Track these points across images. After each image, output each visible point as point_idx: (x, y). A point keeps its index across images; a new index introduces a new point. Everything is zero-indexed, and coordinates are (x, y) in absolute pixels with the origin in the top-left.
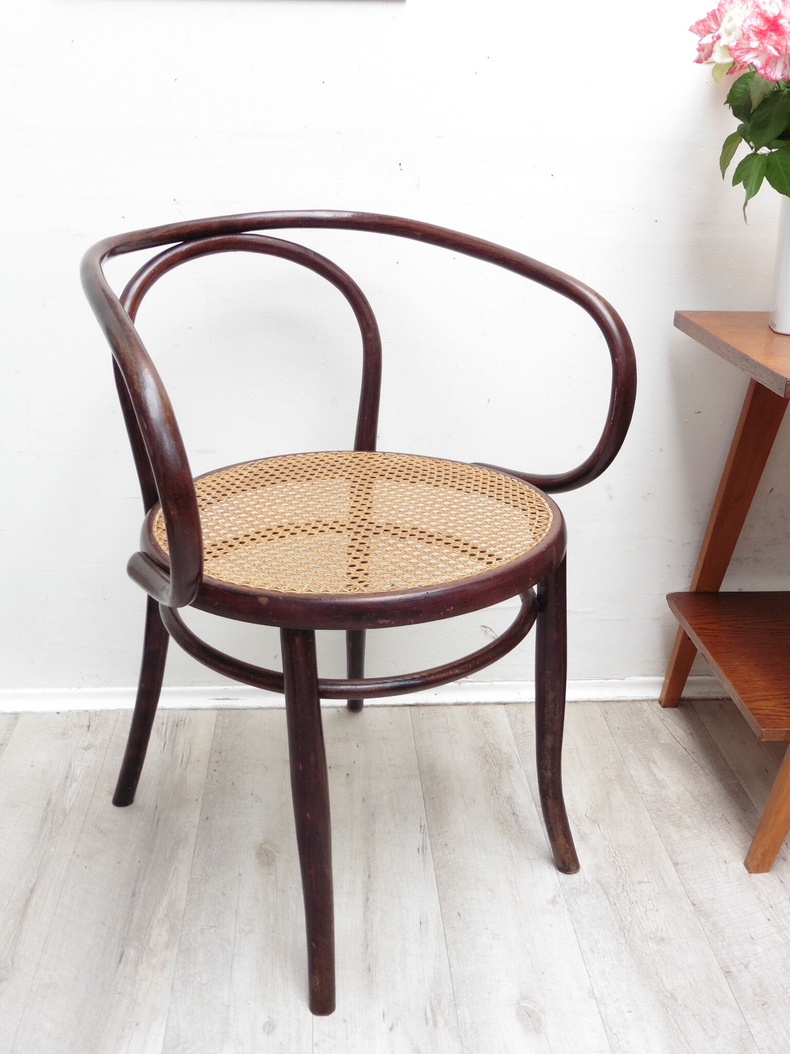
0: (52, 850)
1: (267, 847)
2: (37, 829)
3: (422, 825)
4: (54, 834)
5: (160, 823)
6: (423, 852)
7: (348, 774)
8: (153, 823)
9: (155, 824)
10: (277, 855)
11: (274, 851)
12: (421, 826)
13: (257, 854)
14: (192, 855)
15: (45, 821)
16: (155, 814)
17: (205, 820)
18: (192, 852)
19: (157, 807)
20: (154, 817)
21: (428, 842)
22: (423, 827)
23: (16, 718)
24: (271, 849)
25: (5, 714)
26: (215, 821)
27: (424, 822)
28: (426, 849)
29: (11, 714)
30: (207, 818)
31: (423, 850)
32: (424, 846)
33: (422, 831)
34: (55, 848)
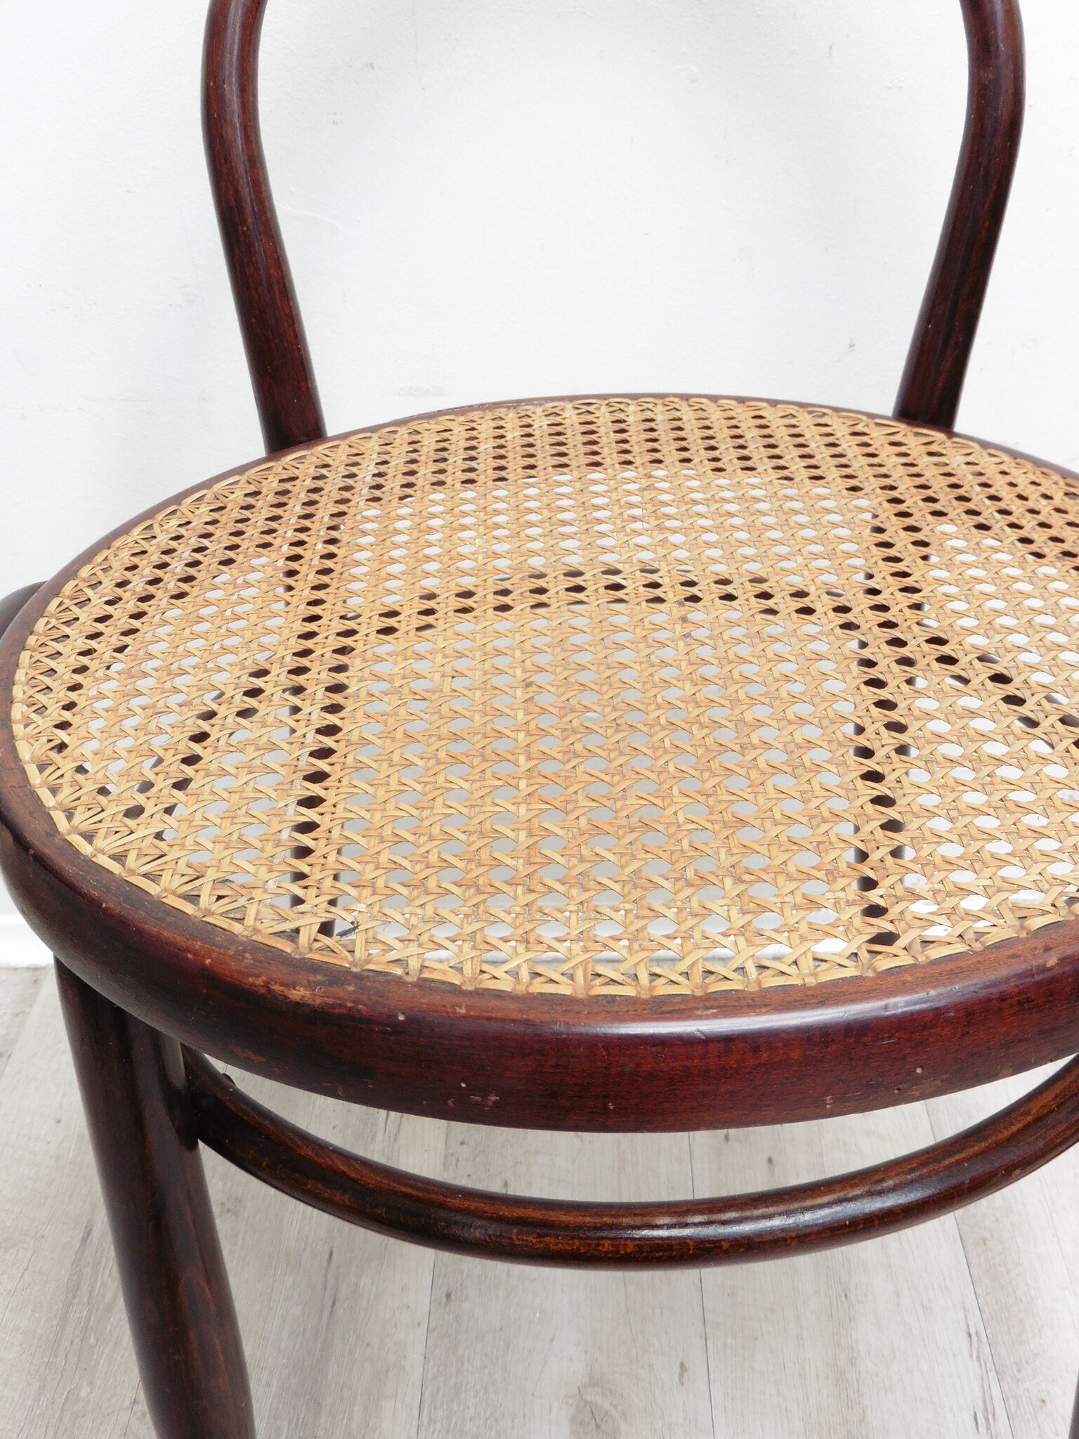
0: (84, 1392)
1: (594, 1396)
2: (55, 1322)
3: (973, 1333)
4: (92, 1340)
5: (340, 1310)
6: (988, 1428)
7: (770, 1160)
8: (321, 1311)
9: (326, 1312)
10: (623, 1426)
11: (614, 1413)
12: (970, 1336)
13: (573, 1420)
14: (415, 1423)
15: (74, 1296)
16: (326, 1275)
17: (444, 1300)
18: (416, 1411)
19: (331, 1254)
20: (325, 1289)
21: (996, 1392)
22: (974, 1338)
23: (36, 981)
24: (607, 1406)
25: (16, 969)
26: (466, 1305)
27: (976, 1323)
28: (994, 1415)
29: (28, 969)
30: (448, 1296)
31: (987, 1420)
32: (989, 1406)
33: (975, 1354)
34: (91, 1384)
